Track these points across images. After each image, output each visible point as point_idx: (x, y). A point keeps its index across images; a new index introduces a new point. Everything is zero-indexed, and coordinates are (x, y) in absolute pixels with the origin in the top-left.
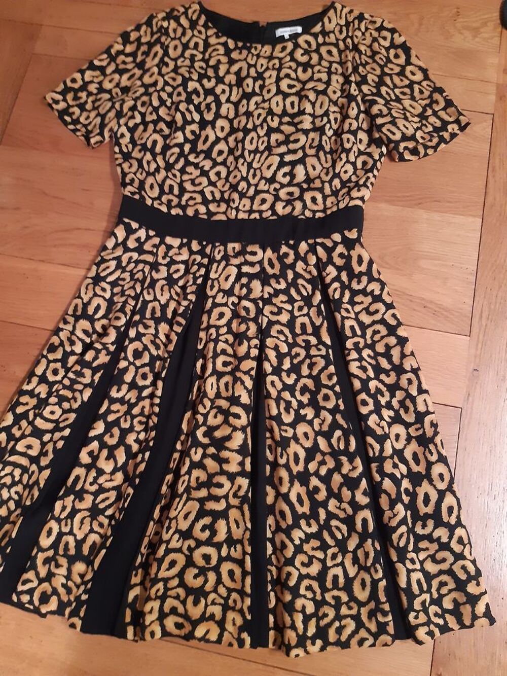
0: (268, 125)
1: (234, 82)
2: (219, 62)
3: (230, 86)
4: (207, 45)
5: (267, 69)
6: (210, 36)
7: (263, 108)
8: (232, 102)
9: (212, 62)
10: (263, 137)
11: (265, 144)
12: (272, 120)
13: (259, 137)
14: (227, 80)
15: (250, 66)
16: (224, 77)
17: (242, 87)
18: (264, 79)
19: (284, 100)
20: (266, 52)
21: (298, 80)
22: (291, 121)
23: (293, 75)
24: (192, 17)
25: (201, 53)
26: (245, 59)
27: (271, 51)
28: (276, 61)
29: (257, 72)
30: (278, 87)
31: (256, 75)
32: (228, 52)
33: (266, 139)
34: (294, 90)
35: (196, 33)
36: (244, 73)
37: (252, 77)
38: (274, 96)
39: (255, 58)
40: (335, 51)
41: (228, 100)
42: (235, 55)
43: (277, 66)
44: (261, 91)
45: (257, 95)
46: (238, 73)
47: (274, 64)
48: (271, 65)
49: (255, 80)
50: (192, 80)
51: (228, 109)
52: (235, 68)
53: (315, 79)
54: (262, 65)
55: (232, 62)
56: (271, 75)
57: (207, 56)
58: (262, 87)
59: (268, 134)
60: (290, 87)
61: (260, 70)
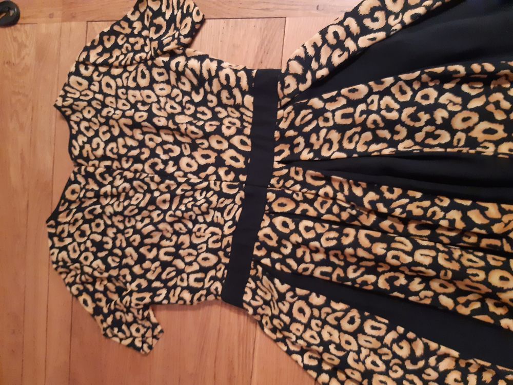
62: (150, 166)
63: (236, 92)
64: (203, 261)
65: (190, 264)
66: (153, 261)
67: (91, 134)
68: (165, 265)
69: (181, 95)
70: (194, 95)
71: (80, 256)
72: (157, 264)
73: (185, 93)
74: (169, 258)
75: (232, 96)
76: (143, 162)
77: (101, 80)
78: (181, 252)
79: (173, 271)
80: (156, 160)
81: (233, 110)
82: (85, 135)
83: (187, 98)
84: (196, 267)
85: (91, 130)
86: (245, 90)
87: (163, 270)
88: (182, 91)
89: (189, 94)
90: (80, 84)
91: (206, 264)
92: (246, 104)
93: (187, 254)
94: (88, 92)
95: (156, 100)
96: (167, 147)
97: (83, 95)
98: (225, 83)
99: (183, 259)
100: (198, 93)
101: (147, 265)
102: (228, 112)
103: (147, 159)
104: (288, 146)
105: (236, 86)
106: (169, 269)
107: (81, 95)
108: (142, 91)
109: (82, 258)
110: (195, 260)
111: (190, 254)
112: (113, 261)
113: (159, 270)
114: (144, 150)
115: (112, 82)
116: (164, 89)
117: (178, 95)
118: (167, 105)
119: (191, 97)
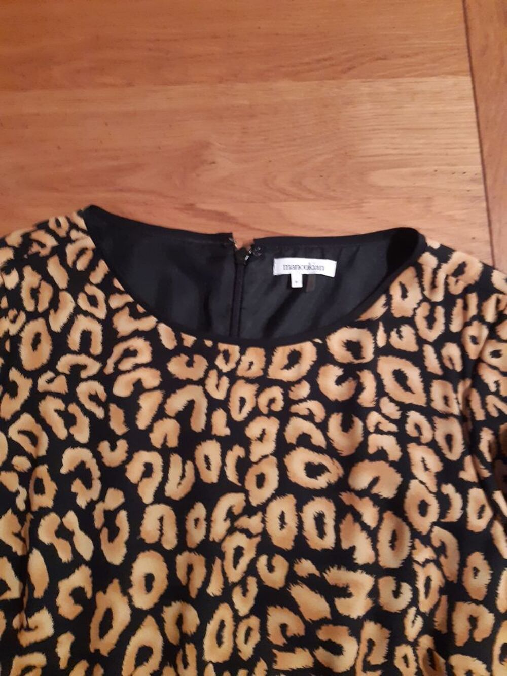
0: (260, 582)
1: (173, 442)
2: (139, 388)
3: (165, 452)
4: (111, 337)
5: (256, 413)
6: (118, 310)
7: (249, 534)
8: (168, 501)
9: (122, 388)
10: (247, 616)
11: (255, 638)
12: (271, 568)
13: (237, 619)
14: (156, 439)
15: (214, 405)
16: (150, 429)
17: (193, 460)
18: (246, 443)
19: (299, 508)
20: (251, 364)
21: (330, 450)
22: (317, 573)
23: (318, 438)
24: (74, 263)
25: (97, 358)
26: (201, 382)
27: (262, 365)
28: (276, 392)
29: (230, 422)
30: (283, 470)
31: (227, 431)
32: (160, 358)
33: (254, 622)
34: (321, 482)
35: (83, 303)
36: (198, 423)
37: (219, 439)
38: (274, 497)
39: (225, 381)
40: (413, 375)
41: (160, 497)
42: (176, 366)
43: (278, 406)
44: (242, 479)
45: (233, 489)
46: (184, 417)
47: (272, 401)
48: (263, 400)
49: (226, 444)
50: (75, 444)
51: (161, 520)
52: (177, 402)
53: (372, 450)
54: (243, 401)
55: (170, 385)
56: (264, 431)
57: (109, 369)
58: (243, 465)
59: (259, 610)
60: (313, 470)
61: (238, 417)
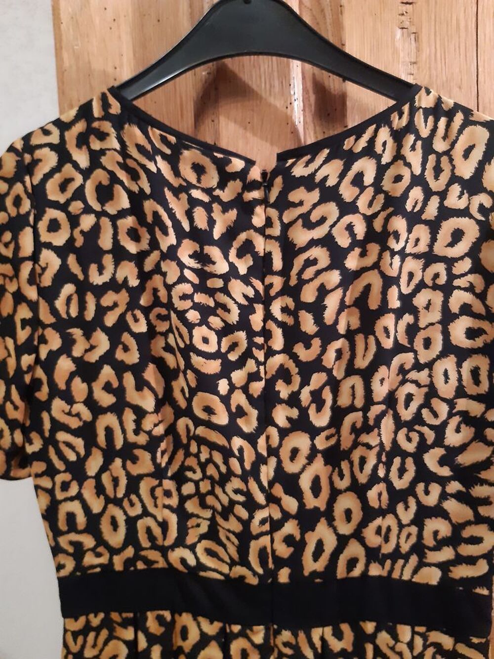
62: (282, 366)
63: (447, 554)
64: (110, 520)
65: (100, 490)
66: (90, 402)
67: (347, 192)
68: (87, 432)
69: (437, 422)
70: (439, 452)
71: (56, 205)
72: (87, 415)
73: (440, 431)
74: (101, 439)
75: (440, 544)
76: (288, 350)
77: (471, 217)
78: (118, 462)
79: (78, 454)
80: (297, 380)
81: (413, 540)
82: (342, 176)
83: (430, 436)
84: (96, 506)
85: (357, 190)
86: (451, 571)
87: (75, 433)
88: (445, 424)
89: (439, 441)
90: (467, 154)
91: (105, 526)
92: (425, 570)
93: (115, 475)
94: (445, 177)
95: (422, 361)
96: (327, 395)
97: (438, 162)
98: (467, 533)
99: (104, 468)
100: (442, 462)
101: (79, 388)
102: (409, 525)
103: (294, 357)
104: (350, 649)
105: (458, 555)
106: (79, 443)
107: (439, 155)
108: (439, 327)
109: (52, 213)
110: (108, 501)
111: (115, 481)
112: (69, 300)
113: (74, 423)
114: (316, 343)
115: (462, 247)
116: (446, 382)
117: (436, 415)
118: (414, 386)
119: (433, 446)
